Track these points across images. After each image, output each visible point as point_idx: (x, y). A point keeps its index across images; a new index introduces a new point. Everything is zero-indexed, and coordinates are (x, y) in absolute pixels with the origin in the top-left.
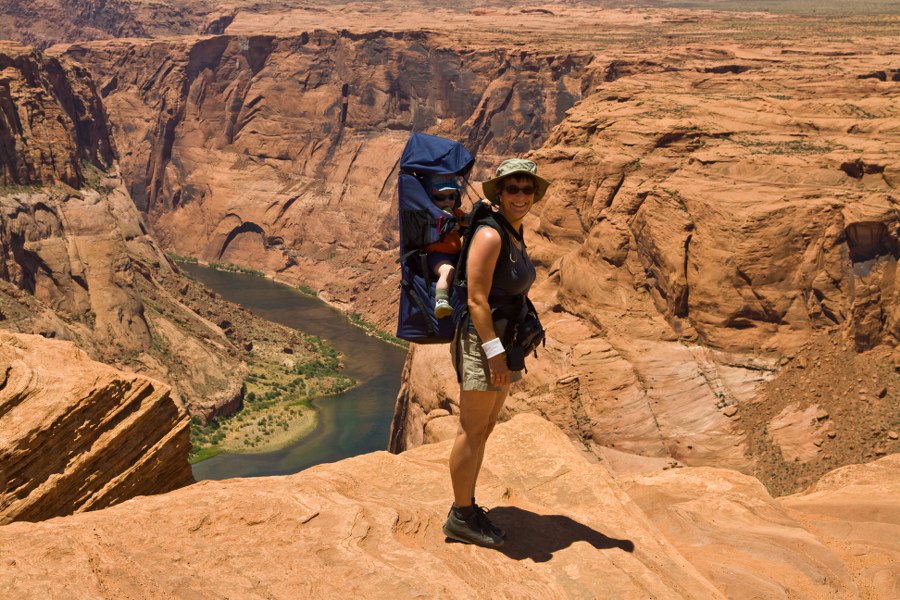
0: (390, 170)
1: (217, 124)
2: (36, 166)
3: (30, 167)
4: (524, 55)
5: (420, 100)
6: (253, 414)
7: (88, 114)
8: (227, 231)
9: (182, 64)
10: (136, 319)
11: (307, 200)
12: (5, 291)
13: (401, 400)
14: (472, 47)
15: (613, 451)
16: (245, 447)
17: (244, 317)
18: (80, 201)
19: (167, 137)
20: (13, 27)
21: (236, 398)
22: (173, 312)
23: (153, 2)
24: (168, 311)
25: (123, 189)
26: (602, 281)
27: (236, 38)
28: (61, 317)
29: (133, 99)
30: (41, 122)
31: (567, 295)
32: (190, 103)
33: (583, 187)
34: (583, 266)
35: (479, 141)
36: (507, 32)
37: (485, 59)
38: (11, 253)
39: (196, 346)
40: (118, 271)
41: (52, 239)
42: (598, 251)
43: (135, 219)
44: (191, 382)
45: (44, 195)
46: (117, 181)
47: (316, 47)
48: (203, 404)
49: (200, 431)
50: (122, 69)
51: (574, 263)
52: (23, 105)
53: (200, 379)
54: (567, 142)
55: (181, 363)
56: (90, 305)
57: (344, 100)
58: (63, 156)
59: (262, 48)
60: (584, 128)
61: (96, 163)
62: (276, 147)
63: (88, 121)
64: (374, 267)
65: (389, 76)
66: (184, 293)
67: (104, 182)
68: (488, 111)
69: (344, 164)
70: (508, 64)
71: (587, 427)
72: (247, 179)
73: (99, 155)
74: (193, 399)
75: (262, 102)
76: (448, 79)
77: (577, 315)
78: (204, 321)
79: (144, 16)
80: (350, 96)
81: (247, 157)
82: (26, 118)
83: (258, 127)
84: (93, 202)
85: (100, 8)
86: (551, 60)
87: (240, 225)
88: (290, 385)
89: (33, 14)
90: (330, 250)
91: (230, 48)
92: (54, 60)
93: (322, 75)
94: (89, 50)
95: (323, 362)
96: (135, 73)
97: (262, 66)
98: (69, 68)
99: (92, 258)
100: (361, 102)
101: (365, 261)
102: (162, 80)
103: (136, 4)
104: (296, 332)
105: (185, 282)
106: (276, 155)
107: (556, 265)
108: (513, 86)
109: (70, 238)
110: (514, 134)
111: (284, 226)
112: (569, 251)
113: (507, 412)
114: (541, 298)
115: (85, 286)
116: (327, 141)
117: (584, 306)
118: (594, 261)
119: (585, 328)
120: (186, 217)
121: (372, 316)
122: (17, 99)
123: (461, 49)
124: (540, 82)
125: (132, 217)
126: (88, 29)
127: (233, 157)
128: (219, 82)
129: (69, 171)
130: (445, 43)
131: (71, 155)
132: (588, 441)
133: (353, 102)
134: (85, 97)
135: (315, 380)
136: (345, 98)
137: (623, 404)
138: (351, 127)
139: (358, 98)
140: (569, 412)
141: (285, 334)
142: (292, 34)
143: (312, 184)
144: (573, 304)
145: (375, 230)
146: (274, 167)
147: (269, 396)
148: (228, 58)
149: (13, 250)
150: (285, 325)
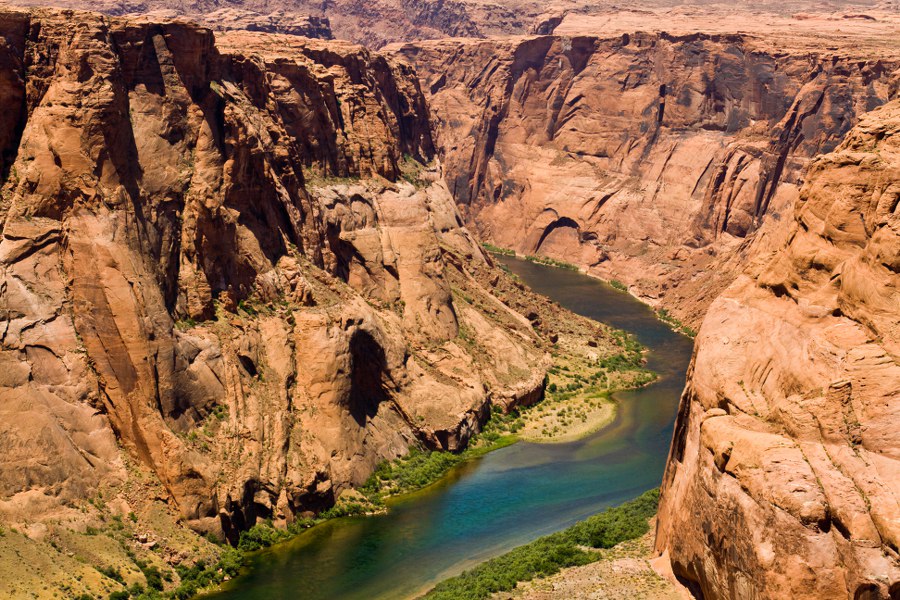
0: (703, 170)
1: (539, 122)
2: (355, 159)
3: (349, 160)
4: (836, 59)
5: (735, 101)
6: (554, 404)
7: (411, 110)
8: (545, 225)
9: (507, 63)
10: (444, 308)
11: (622, 197)
12: (317, 278)
13: (685, 398)
14: (787, 50)
15: (880, 457)
16: (543, 436)
17: (551, 309)
18: (395, 193)
19: (491, 133)
20: (356, 27)
21: (538, 389)
22: (482, 302)
23: (487, 4)
24: (477, 302)
25: (442, 182)
26: (881, 287)
27: (559, 39)
28: (371, 305)
29: (460, 96)
30: (362, 117)
31: (846, 300)
32: (513, 101)
33: (868, 193)
34: (863, 271)
35: (790, 143)
36: (822, 37)
37: (799, 62)
38: (326, 242)
39: (502, 336)
40: (427, 262)
41: (367, 229)
42: (878, 257)
43: (452, 212)
44: (494, 372)
45: (361, 187)
46: (437, 175)
47: (636, 48)
48: (505, 393)
49: (501, 420)
50: (451, 67)
51: (854, 268)
52: (346, 101)
53: (503, 369)
54: (855, 147)
55: (486, 353)
56: (400, 293)
57: (661, 100)
58: (381, 150)
59: (584, 49)
60: (872, 134)
61: (417, 157)
62: (594, 145)
63: (411, 117)
64: (683, 264)
65: (705, 78)
66: (494, 284)
67: (424, 175)
68: (799, 114)
69: (659, 162)
70: (820, 68)
71: (856, 432)
72: (565, 175)
73: (420, 150)
74: (495, 388)
75: (583, 100)
76: (763, 82)
77: (855, 320)
78: (512, 312)
79: (478, 17)
80: (668, 96)
81: (566, 153)
82: (348, 113)
83: (577, 125)
84: (408, 194)
85: (437, 10)
86: (862, 65)
87: (557, 220)
88: (592, 378)
89: (376, 14)
90: (642, 246)
91: (554, 47)
92: (381, 59)
93: (641, 75)
94: (421, 49)
95: (626, 357)
96: (463, 71)
97: (584, 67)
98: (395, 66)
99: (403, 248)
100: (678, 103)
101: (675, 258)
102: (488, 79)
103: (471, 5)
104: (603, 326)
105: (496, 273)
106: (594, 153)
107: (837, 270)
108: (825, 89)
109: (384, 229)
110: (824, 137)
111: (598, 222)
112: (851, 256)
113: (781, 414)
114: (821, 302)
115: (396, 275)
116: (644, 140)
117: (862, 311)
118: (873, 267)
119: (862, 333)
120: (506, 211)
121: (679, 312)
122: (340, 95)
123: (776, 52)
124: (851, 87)
125: (448, 210)
126: (425, 29)
127: (552, 153)
128: (542, 79)
129: (386, 164)
130: (760, 46)
131: (389, 150)
132: (858, 446)
133: (670, 102)
134: (409, 94)
135: (617, 374)
136: (662, 99)
137: (894, 410)
138: (667, 126)
139: (675, 99)
140: (840, 416)
141: (591, 327)
142: (615, 36)
143: (628, 182)
144: (851, 308)
145: (686, 228)
146: (591, 164)
147: (570, 388)
148: (552, 58)
149: (328, 239)
150: (593, 319)
